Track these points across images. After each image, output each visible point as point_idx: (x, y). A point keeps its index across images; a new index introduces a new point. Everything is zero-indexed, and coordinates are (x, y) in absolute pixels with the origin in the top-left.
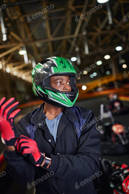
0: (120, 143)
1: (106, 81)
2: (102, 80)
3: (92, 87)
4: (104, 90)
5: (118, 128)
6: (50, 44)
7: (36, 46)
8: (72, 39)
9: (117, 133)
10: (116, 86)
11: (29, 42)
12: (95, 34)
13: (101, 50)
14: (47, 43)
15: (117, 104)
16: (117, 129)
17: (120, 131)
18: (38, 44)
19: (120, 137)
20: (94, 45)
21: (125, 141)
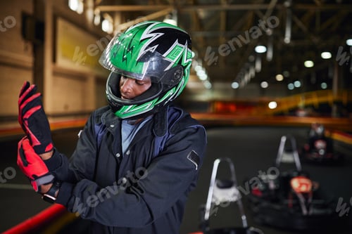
0: (300, 211)
1: (315, 100)
2: (307, 98)
3: (285, 107)
4: (309, 116)
5: (301, 184)
6: (223, 16)
7: (197, 15)
8: (264, 11)
9: (298, 191)
10: (334, 113)
11: (186, 5)
12: (312, 9)
13: (316, 40)
14: (217, 12)
15: (320, 144)
16: (299, 185)
17: (304, 189)
18: (202, 13)
19: (302, 200)
20: (305, 28)
21: (308, 209)
